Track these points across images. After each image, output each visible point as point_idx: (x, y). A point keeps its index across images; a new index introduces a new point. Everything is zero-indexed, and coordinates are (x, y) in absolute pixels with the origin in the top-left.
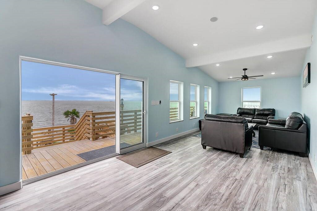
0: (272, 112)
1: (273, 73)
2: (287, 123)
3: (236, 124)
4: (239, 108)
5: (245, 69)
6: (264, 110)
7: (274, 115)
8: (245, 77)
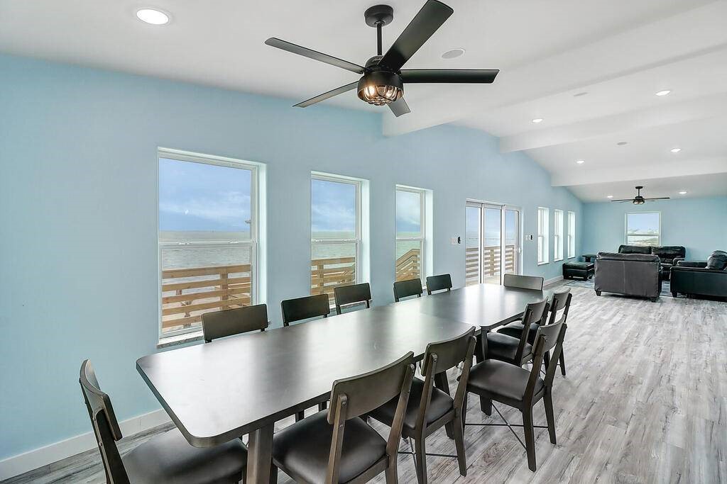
0: (681, 252)
1: (683, 193)
2: (709, 264)
3: (646, 263)
4: (621, 246)
5: (639, 188)
6: (667, 248)
7: (683, 256)
8: (639, 199)
